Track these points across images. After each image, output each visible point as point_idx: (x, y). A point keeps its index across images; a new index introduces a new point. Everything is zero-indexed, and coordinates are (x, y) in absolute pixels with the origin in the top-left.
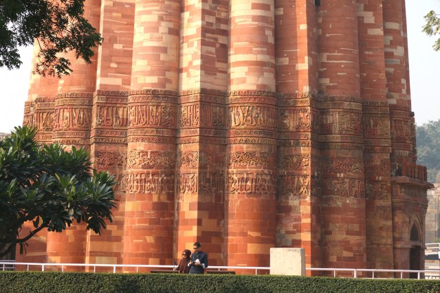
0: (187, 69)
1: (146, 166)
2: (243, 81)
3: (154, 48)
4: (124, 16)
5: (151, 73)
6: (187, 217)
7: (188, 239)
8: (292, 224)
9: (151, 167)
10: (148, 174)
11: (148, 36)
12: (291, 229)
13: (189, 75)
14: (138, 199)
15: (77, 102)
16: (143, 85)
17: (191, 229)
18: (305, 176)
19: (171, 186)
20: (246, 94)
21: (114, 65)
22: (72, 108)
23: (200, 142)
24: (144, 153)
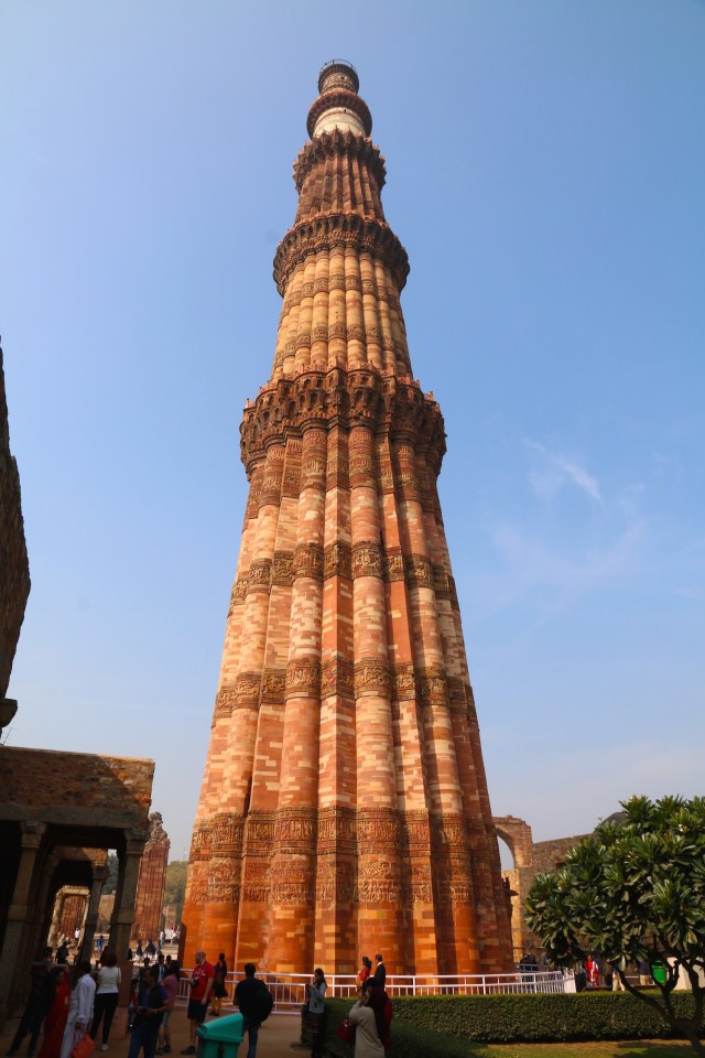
0: (408, 793)
1: (387, 877)
2: (450, 806)
3: (386, 773)
4: (348, 745)
5: (385, 794)
6: (419, 925)
7: (427, 947)
8: (483, 930)
9: (392, 878)
10: (390, 883)
11: (380, 762)
12: (482, 935)
13: (410, 798)
14: (383, 907)
15: (308, 815)
16: (379, 803)
17: (428, 937)
18: (488, 888)
19: (405, 895)
20: (452, 817)
21: (344, 785)
22: (303, 820)
23: (431, 857)
24: (386, 864)
